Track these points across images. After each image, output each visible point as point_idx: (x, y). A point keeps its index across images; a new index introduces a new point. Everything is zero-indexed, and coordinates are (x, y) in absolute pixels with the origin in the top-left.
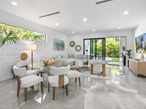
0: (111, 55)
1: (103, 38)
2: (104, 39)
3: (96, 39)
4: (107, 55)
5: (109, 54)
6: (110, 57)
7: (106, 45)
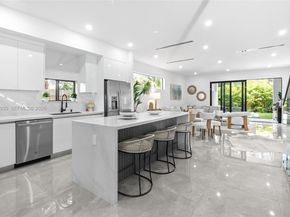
0: (258, 108)
1: (242, 81)
2: (244, 82)
3: (231, 82)
4: (249, 109)
5: (253, 106)
6: (256, 111)
7: (248, 89)
